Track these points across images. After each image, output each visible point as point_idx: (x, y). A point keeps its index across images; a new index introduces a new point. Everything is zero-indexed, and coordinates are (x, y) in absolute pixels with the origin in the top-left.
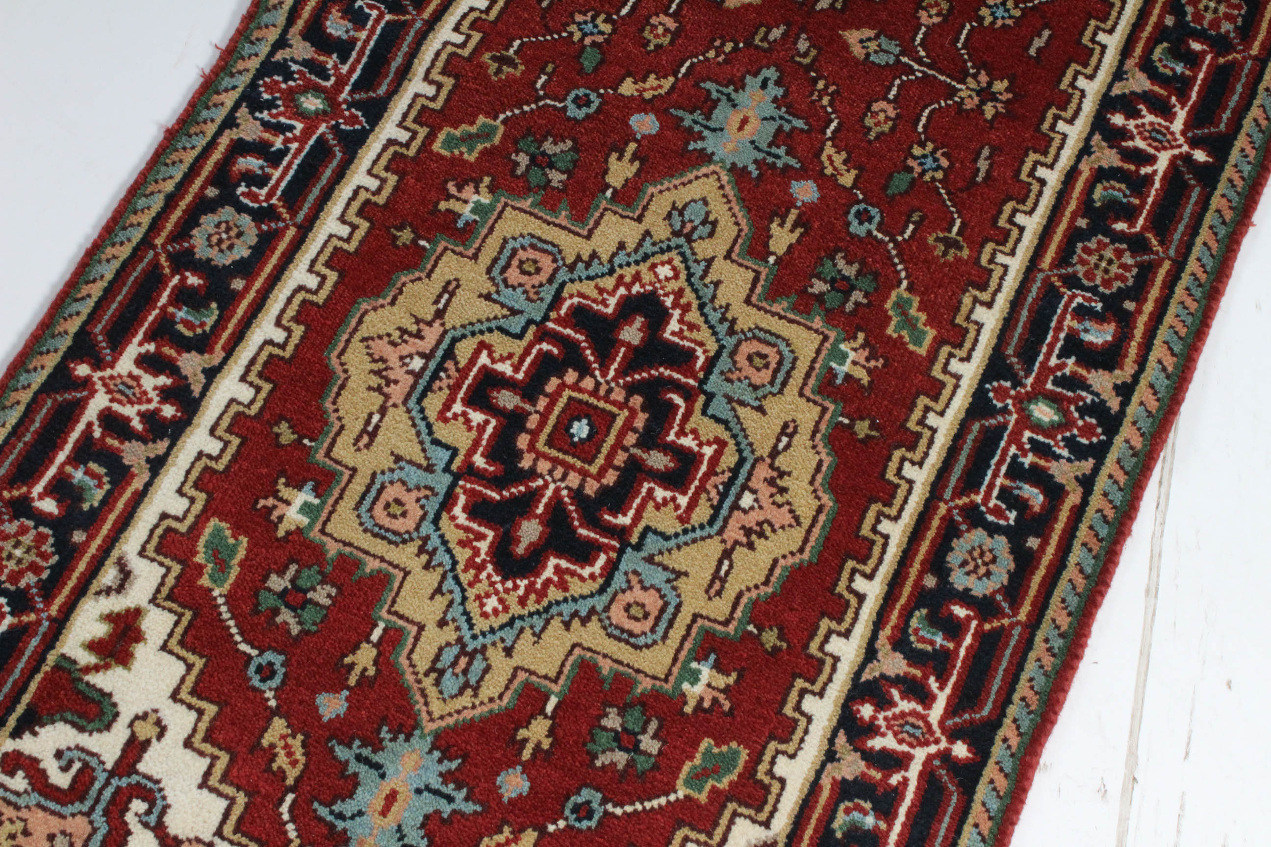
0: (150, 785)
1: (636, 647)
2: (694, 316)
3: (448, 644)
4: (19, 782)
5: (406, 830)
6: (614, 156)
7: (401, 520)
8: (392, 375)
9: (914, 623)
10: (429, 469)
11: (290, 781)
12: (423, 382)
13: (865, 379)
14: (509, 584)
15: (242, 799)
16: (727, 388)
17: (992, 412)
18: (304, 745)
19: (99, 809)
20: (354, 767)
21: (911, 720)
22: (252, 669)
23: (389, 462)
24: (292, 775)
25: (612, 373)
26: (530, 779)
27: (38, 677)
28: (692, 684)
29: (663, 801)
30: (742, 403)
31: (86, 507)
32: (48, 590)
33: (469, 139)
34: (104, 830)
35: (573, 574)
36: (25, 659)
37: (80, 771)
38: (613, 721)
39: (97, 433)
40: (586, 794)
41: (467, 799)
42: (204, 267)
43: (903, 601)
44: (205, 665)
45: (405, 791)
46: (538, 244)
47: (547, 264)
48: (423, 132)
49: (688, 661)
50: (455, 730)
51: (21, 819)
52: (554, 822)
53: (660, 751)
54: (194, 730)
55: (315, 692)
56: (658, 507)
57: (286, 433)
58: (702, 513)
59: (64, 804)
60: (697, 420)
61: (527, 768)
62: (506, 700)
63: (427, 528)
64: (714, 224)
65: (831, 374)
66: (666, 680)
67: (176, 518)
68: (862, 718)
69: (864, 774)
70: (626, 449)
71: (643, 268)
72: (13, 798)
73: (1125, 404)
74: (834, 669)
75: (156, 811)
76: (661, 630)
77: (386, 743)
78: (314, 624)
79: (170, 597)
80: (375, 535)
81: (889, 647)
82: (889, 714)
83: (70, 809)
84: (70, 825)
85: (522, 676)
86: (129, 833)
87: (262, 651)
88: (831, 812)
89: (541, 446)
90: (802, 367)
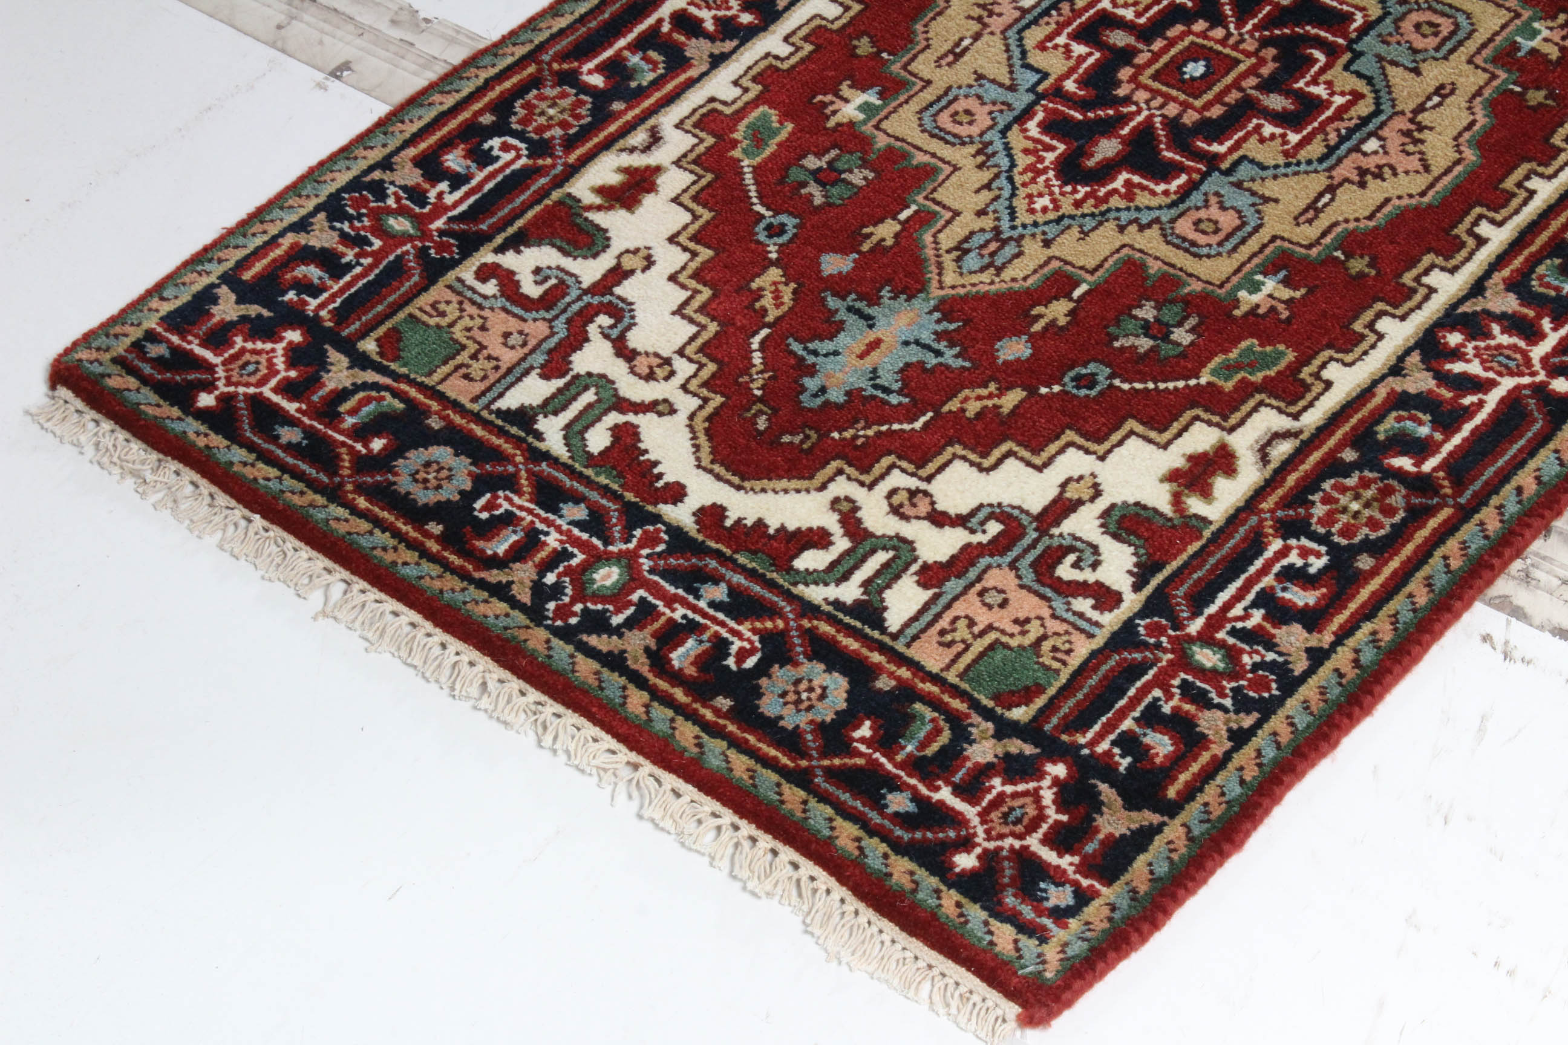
0: (621, 305)
1: (1195, 255)
3: (982, 230)
4: (490, 288)
5: (880, 372)
7: (966, 126)
8: (997, 9)
9: (1541, 269)
10: (1012, 88)
11: (770, 318)
12: (1029, 17)
13: (1554, 55)
14: (1068, 188)
15: (714, 328)
16: (1382, 49)
18: (795, 292)
20: (842, 315)
21: (1507, 352)
22: (762, 225)
23: (969, 79)
24: (773, 316)
25: (1249, 27)
26: (1033, 347)
27: (538, 208)
28: (1250, 293)
29: (1181, 384)
30: (1394, 63)
31: (633, 84)
32: (570, 144)
34: (562, 334)
35: (1144, 188)
36: (528, 193)
37: (554, 287)
38: (1146, 312)
39: (666, 28)
40: (1092, 367)
41: (956, 356)
43: (1533, 249)
44: (713, 218)
45: (892, 341)
49: (1253, 272)
51: (481, 317)
52: (1048, 386)
53: (1192, 343)
54: (683, 268)
55: (821, 250)
56: (1262, 140)
57: (864, 46)
58: (1313, 151)
59: (527, 310)
60: (1336, 73)
61: (1033, 338)
62: (1030, 281)
63: (993, 136)
65: (1515, 47)
66: (1221, 286)
67: (725, 103)
68: (1446, 343)
69: (1430, 391)
70: (1241, 90)
72: (479, 300)
74: (1427, 298)
75: (620, 327)
76: (1229, 246)
77: (886, 300)
78: (842, 199)
79: (695, 162)
80: (933, 136)
81: (1502, 287)
82: (1482, 344)
83: (534, 314)
84: (530, 327)
85: (1056, 264)
86: (587, 340)
87: (777, 213)
88: (1379, 416)
89: (1144, 79)
90: (1480, 38)
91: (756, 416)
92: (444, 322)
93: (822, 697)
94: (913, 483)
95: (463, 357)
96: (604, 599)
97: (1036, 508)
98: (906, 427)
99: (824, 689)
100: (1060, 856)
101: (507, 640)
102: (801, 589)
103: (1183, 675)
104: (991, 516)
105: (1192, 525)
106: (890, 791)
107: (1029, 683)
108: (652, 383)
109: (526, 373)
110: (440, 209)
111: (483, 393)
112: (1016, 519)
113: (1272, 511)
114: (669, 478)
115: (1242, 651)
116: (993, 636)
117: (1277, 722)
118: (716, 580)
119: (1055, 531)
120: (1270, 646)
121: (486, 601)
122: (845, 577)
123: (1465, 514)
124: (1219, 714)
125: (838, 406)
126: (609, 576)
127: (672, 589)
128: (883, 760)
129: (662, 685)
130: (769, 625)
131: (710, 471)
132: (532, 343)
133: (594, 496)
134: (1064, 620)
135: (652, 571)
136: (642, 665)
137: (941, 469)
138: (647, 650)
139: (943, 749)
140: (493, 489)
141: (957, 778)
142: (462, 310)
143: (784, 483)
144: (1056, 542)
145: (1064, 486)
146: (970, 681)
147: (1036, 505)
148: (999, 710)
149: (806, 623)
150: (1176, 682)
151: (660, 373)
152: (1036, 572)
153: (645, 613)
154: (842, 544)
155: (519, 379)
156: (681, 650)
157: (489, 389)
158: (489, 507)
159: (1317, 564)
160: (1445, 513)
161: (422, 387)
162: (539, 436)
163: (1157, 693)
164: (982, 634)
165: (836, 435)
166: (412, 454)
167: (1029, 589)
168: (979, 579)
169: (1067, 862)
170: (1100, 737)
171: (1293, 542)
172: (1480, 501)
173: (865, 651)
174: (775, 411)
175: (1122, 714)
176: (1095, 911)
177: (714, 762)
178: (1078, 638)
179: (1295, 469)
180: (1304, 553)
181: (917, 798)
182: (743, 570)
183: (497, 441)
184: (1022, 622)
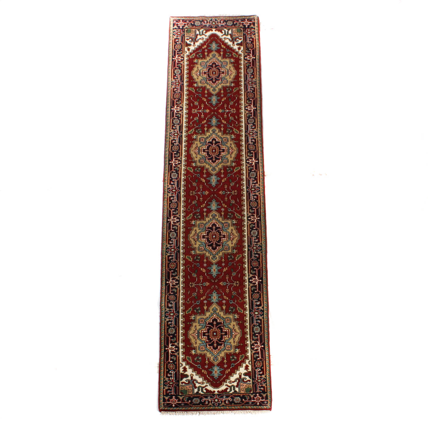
0: (195, 380)
1: (230, 350)
2: (220, 319)
3: (213, 357)
4: (184, 384)
5: (218, 373)
6: (204, 306)
7: (203, 349)
8: (195, 337)
9: (253, 337)
10: (203, 343)
12: (198, 336)
13: (239, 317)
14: (216, 350)
15: (203, 377)
16: (226, 324)
17: (252, 315)
18: (206, 371)
19: (192, 383)
20: (211, 371)
21: (257, 346)
22: (198, 367)
23: (199, 345)
24: (206, 374)
25: (215, 327)
27: (180, 376)
28: (236, 351)
29: (239, 362)
30: (228, 325)
31: (175, 360)
32: (176, 368)
33: (189, 311)
34: (193, 385)
35: (221, 347)
36: (178, 375)
37: (188, 381)
38: (231, 357)
39: (171, 354)
40: (232, 364)
41: (222, 369)
42: (171, 335)
43: (251, 336)
44: (194, 368)
45: (217, 371)
46: (201, 318)
47: (203, 320)
48: (184, 312)
49: (235, 349)
50: (218, 364)
51: (186, 387)
52: (231, 367)
53: (237, 358)
54: (196, 374)
55: (204, 366)
56: (225, 338)
57: (188, 346)
58: (230, 336)
59: (188, 384)
60: (225, 328)
61: (226, 364)
62: (221, 360)
63: (206, 349)
64: (217, 309)
65: (235, 318)
66: (234, 352)
67: (183, 358)
68: (253, 347)
69: (255, 352)
70: (220, 334)
71: (212, 316)
73: (264, 309)
74: (248, 344)
75: (197, 381)
76: (231, 348)
77: (213, 368)
78: (201, 361)
79: (187, 364)
80: (202, 351)
81: (252, 340)
82: (255, 346)
84: (190, 385)
85: (221, 357)
86: (195, 384)
87: (198, 365)
88: (254, 356)
89: (212, 337)
90: (232, 319)
92: (183, 389)
94: (229, 381)
95: (188, 391)
96: (218, 402)
98: (224, 377)
99: (238, 399)
101: (215, 409)
102: (230, 393)
103: (259, 383)
104: (236, 380)
105: (250, 372)
106: (249, 403)
107: (250, 390)
109: (194, 389)
110: (173, 380)
112: (238, 379)
113: (254, 368)
114: (213, 391)
115: (261, 379)
116: (245, 388)
117: (267, 383)
118: (224, 396)
119: (242, 378)
120: (262, 377)
121: (210, 407)
122: (232, 390)
123: (265, 360)
124: (264, 384)
125: (218, 378)
126: (216, 400)
127: (221, 398)
128: (247, 401)
129: (228, 405)
130: (230, 397)
131: (215, 388)
132: (192, 387)
133: (209, 395)
134: (248, 384)
135: (219, 398)
136: (225, 405)
137: (230, 378)
139: (250, 398)
140: (202, 399)
141: (252, 399)
142: (184, 387)
143: (221, 386)
145: (239, 374)
146: (247, 392)
147: (238, 377)
148: (250, 393)
149: (232, 395)
151: (203, 383)
152: (243, 382)
153: (222, 402)
156: (227, 402)
157: (193, 392)
158: (203, 401)
159: (260, 370)
161: (188, 395)
162: (200, 393)
163: (259, 385)
165: (220, 380)
166: (193, 400)
168: (240, 385)
169: (264, 400)
170: (258, 390)
172: (265, 359)
173: (238, 394)
174: (214, 381)
175: (258, 388)
176: (269, 402)
177: (237, 408)
178: (250, 385)
179: (252, 364)
180: (258, 369)
181: (251, 402)
182: (224, 394)
183: (198, 396)
184: (246, 386)
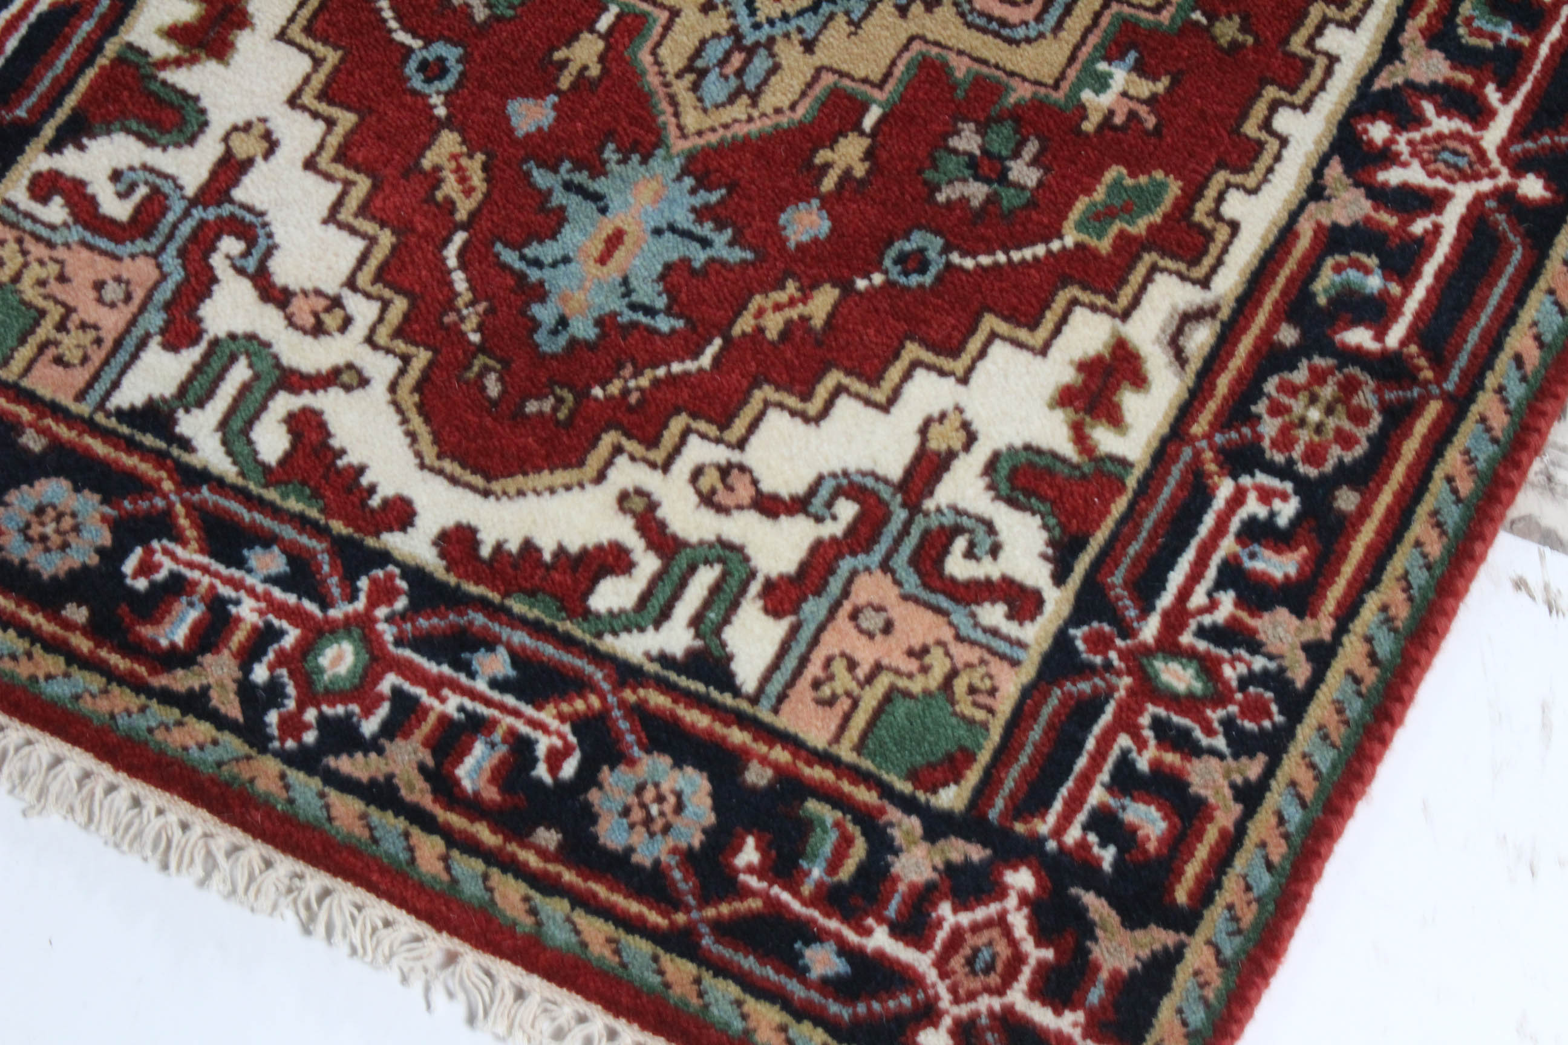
0: (249, 217)
1: (1010, 41)
3: (716, 35)
4: (56, 211)
5: (634, 283)
9: (1465, 8)
11: (461, 215)
15: (386, 239)
18: (485, 168)
19: (172, 249)
20: (559, 197)
21: (1452, 144)
22: (412, 65)
24: (464, 209)
26: (831, 217)
27: (91, 73)
28: (1097, 92)
29: (1040, 250)
34: (177, 275)
36: (71, 49)
37: (147, 200)
38: (967, 140)
40: (918, 239)
41: (731, 244)
44: (342, 60)
45: (635, 230)
49: (1092, 60)
50: (719, 150)
51: (56, 261)
52: (867, 276)
53: (1040, 183)
54: (321, 147)
55: (505, 95)
59: (119, 241)
61: (828, 203)
62: (800, 111)
66: (1056, 86)
68: (1371, 142)
69: (1368, 219)
72: (45, 232)
74: (1329, 72)
75: (257, 253)
76: (1051, 19)
77: (613, 166)
78: (511, 6)
81: (1421, 42)
82: (1417, 136)
83: (130, 247)
84: (130, 269)
85: (828, 79)
86: (215, 280)
87: (428, 43)
88: (1310, 268)
91: (481, 375)
92: (4, 275)
93: (679, 808)
94: (721, 454)
95: (46, 330)
96: (344, 696)
97: (895, 471)
98: (690, 366)
99: (679, 795)
100: (1058, 1012)
101: (228, 785)
102: (610, 643)
103: (1151, 708)
104: (838, 492)
105: (1106, 471)
106: (807, 943)
107: (952, 747)
108: (324, 339)
109: (142, 344)
111: (90, 385)
112: (874, 493)
113: (1208, 436)
114: (386, 490)
115: (1219, 661)
116: (884, 681)
117: (1291, 766)
118: (490, 643)
119: (929, 504)
120: (1255, 647)
121: (179, 724)
122: (665, 615)
123: (1458, 407)
124: (1214, 762)
125: (587, 345)
126: (339, 658)
127: (432, 667)
128: (785, 896)
129: (456, 821)
130: (580, 705)
131: (440, 472)
132: (139, 295)
133: (288, 532)
134: (973, 643)
135: (399, 642)
136: (419, 793)
137: (753, 426)
138: (422, 768)
139: (862, 870)
140: (145, 543)
141: (892, 910)
142: (24, 253)
143: (545, 478)
144: (934, 522)
145: (924, 430)
146: (872, 756)
147: (892, 465)
148: (921, 796)
149: (629, 695)
150: (1145, 720)
151: (331, 321)
152: (919, 572)
154: (648, 564)
155: (135, 357)
156: (469, 762)
157: (96, 377)
158: (146, 568)
159: (1287, 510)
160: (1434, 408)
162: (186, 444)
163: (1124, 741)
164: (870, 679)
165: (597, 392)
166: (12, 497)
167: (916, 600)
168: (846, 593)
169: (1068, 1023)
170: (1066, 819)
171: (1246, 480)
172: (1473, 383)
173: (719, 728)
174: (506, 363)
175: (1086, 781)
177: (559, 935)
178: (998, 668)
179: (1224, 368)
180: (1266, 496)
181: (845, 950)
182: (522, 623)
183: (130, 461)
184: (919, 653)
